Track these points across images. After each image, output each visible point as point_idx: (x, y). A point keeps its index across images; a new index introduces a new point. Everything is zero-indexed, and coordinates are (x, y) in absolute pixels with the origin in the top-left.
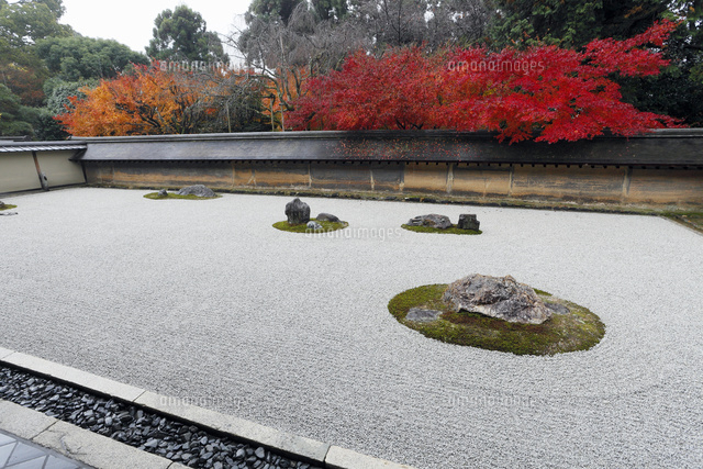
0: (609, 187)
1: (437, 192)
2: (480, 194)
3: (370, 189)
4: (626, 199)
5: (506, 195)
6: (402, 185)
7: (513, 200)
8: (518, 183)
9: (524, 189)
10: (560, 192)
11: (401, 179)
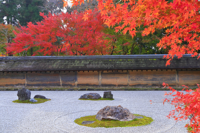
0: (171, 79)
1: (94, 85)
2: (115, 86)
3: (60, 85)
4: (178, 84)
5: (127, 85)
6: (76, 83)
7: (130, 87)
8: (131, 79)
9: (135, 82)
10: (150, 83)
11: (76, 79)
